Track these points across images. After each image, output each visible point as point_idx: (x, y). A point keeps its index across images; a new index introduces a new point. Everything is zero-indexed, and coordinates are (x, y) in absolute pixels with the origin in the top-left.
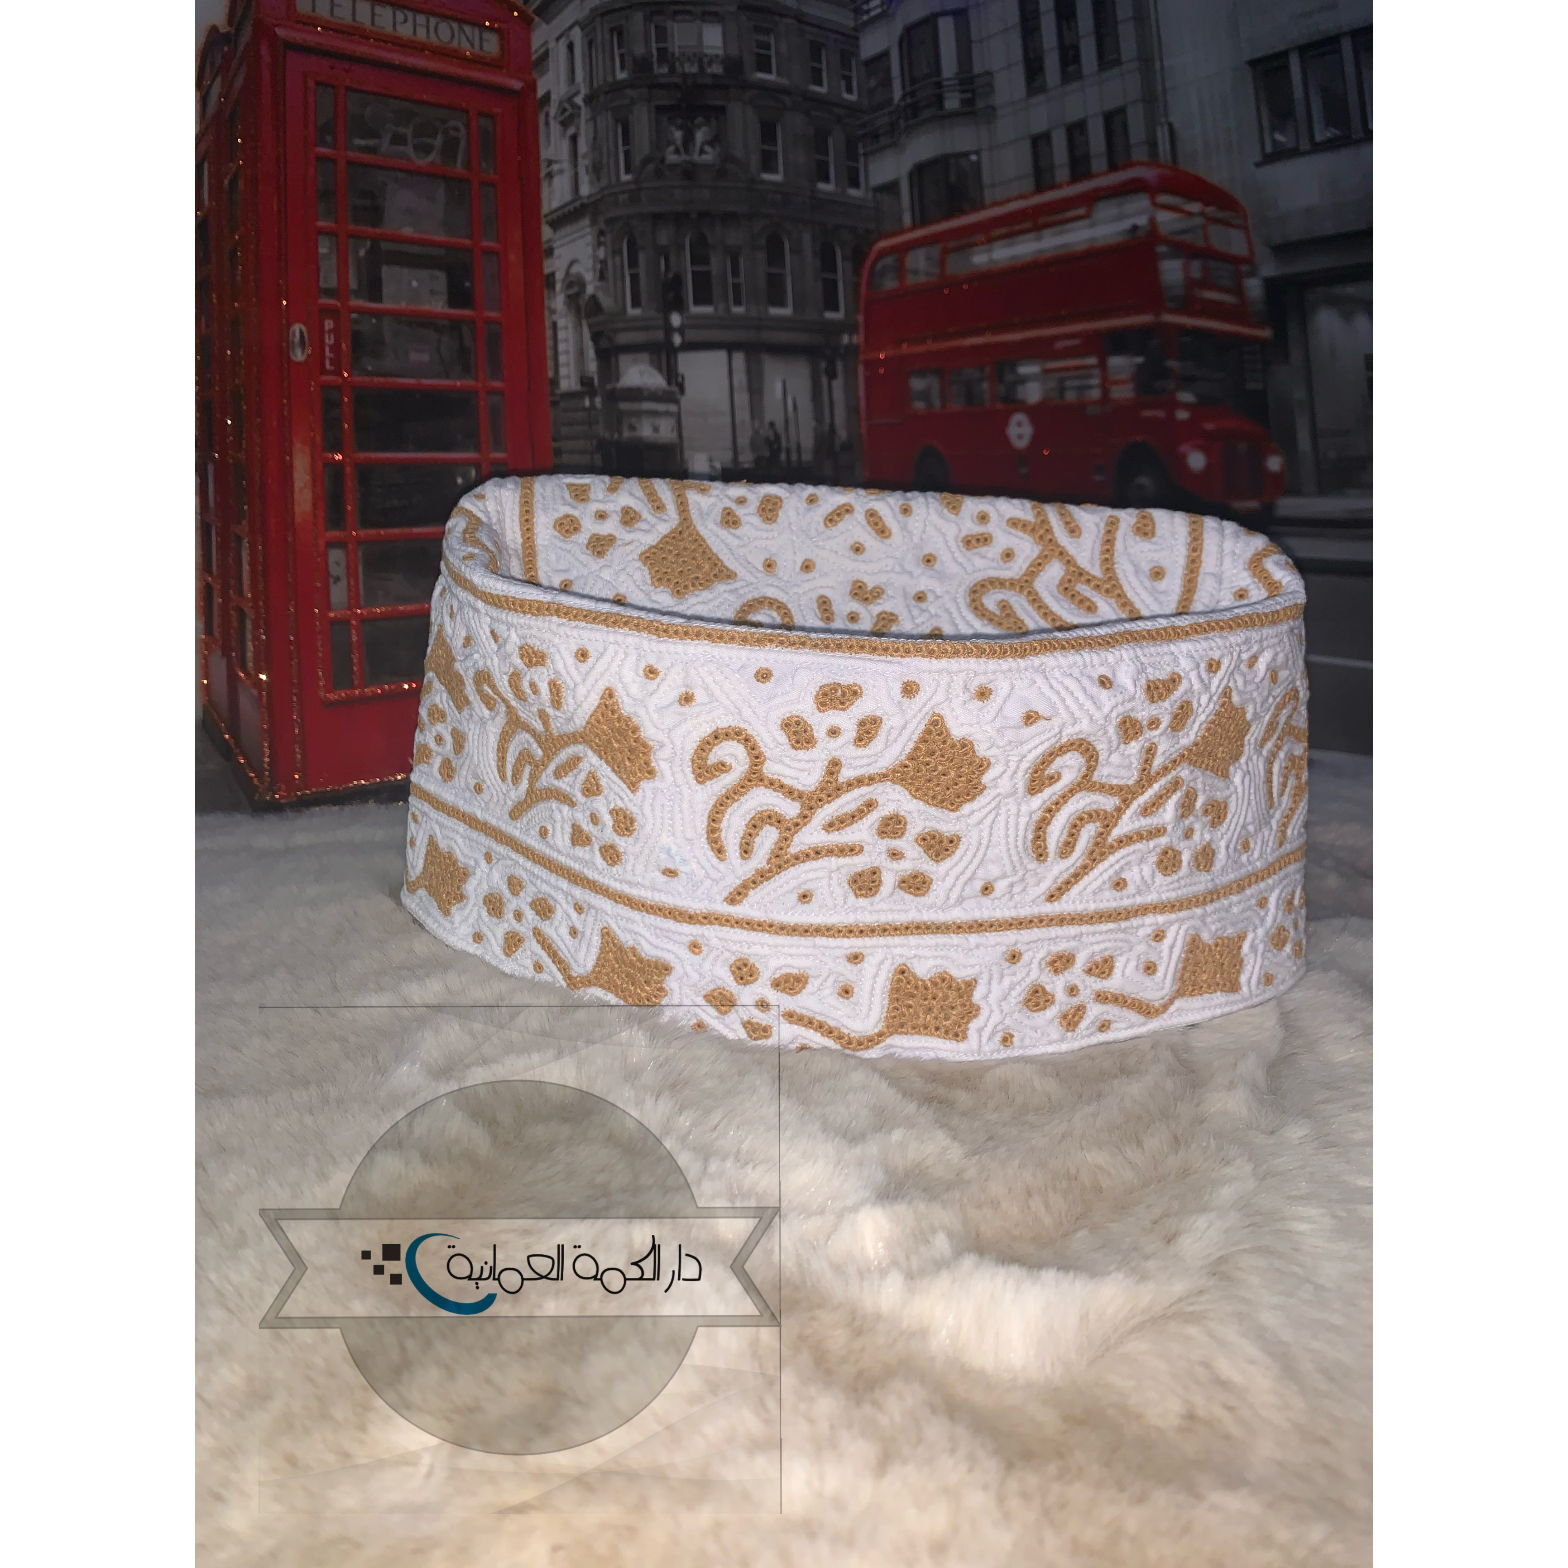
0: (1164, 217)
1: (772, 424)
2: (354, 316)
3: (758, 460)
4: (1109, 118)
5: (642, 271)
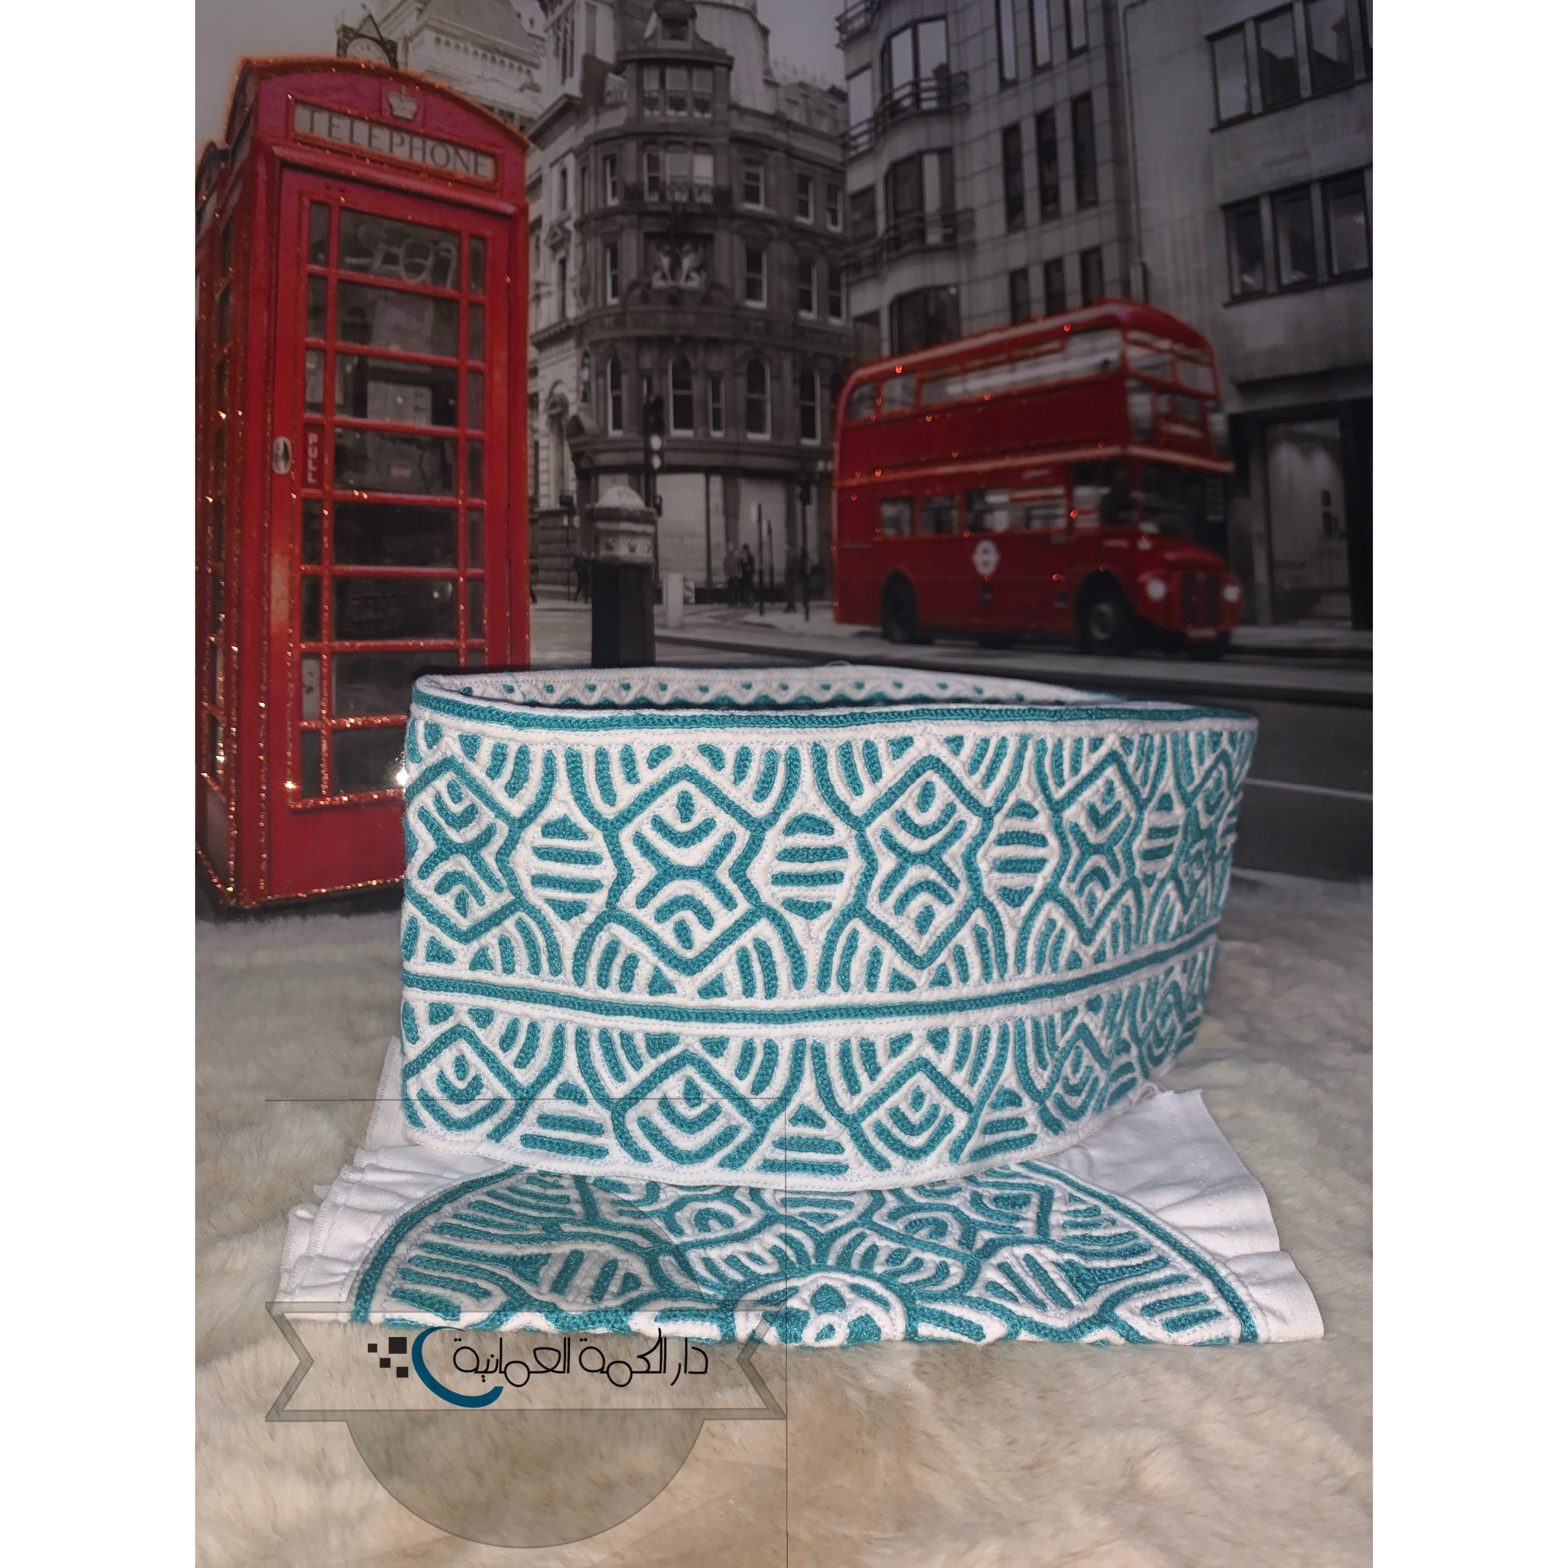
0: (1135, 354)
1: (746, 547)
2: (339, 430)
3: (731, 582)
4: (1085, 257)
5: (624, 393)
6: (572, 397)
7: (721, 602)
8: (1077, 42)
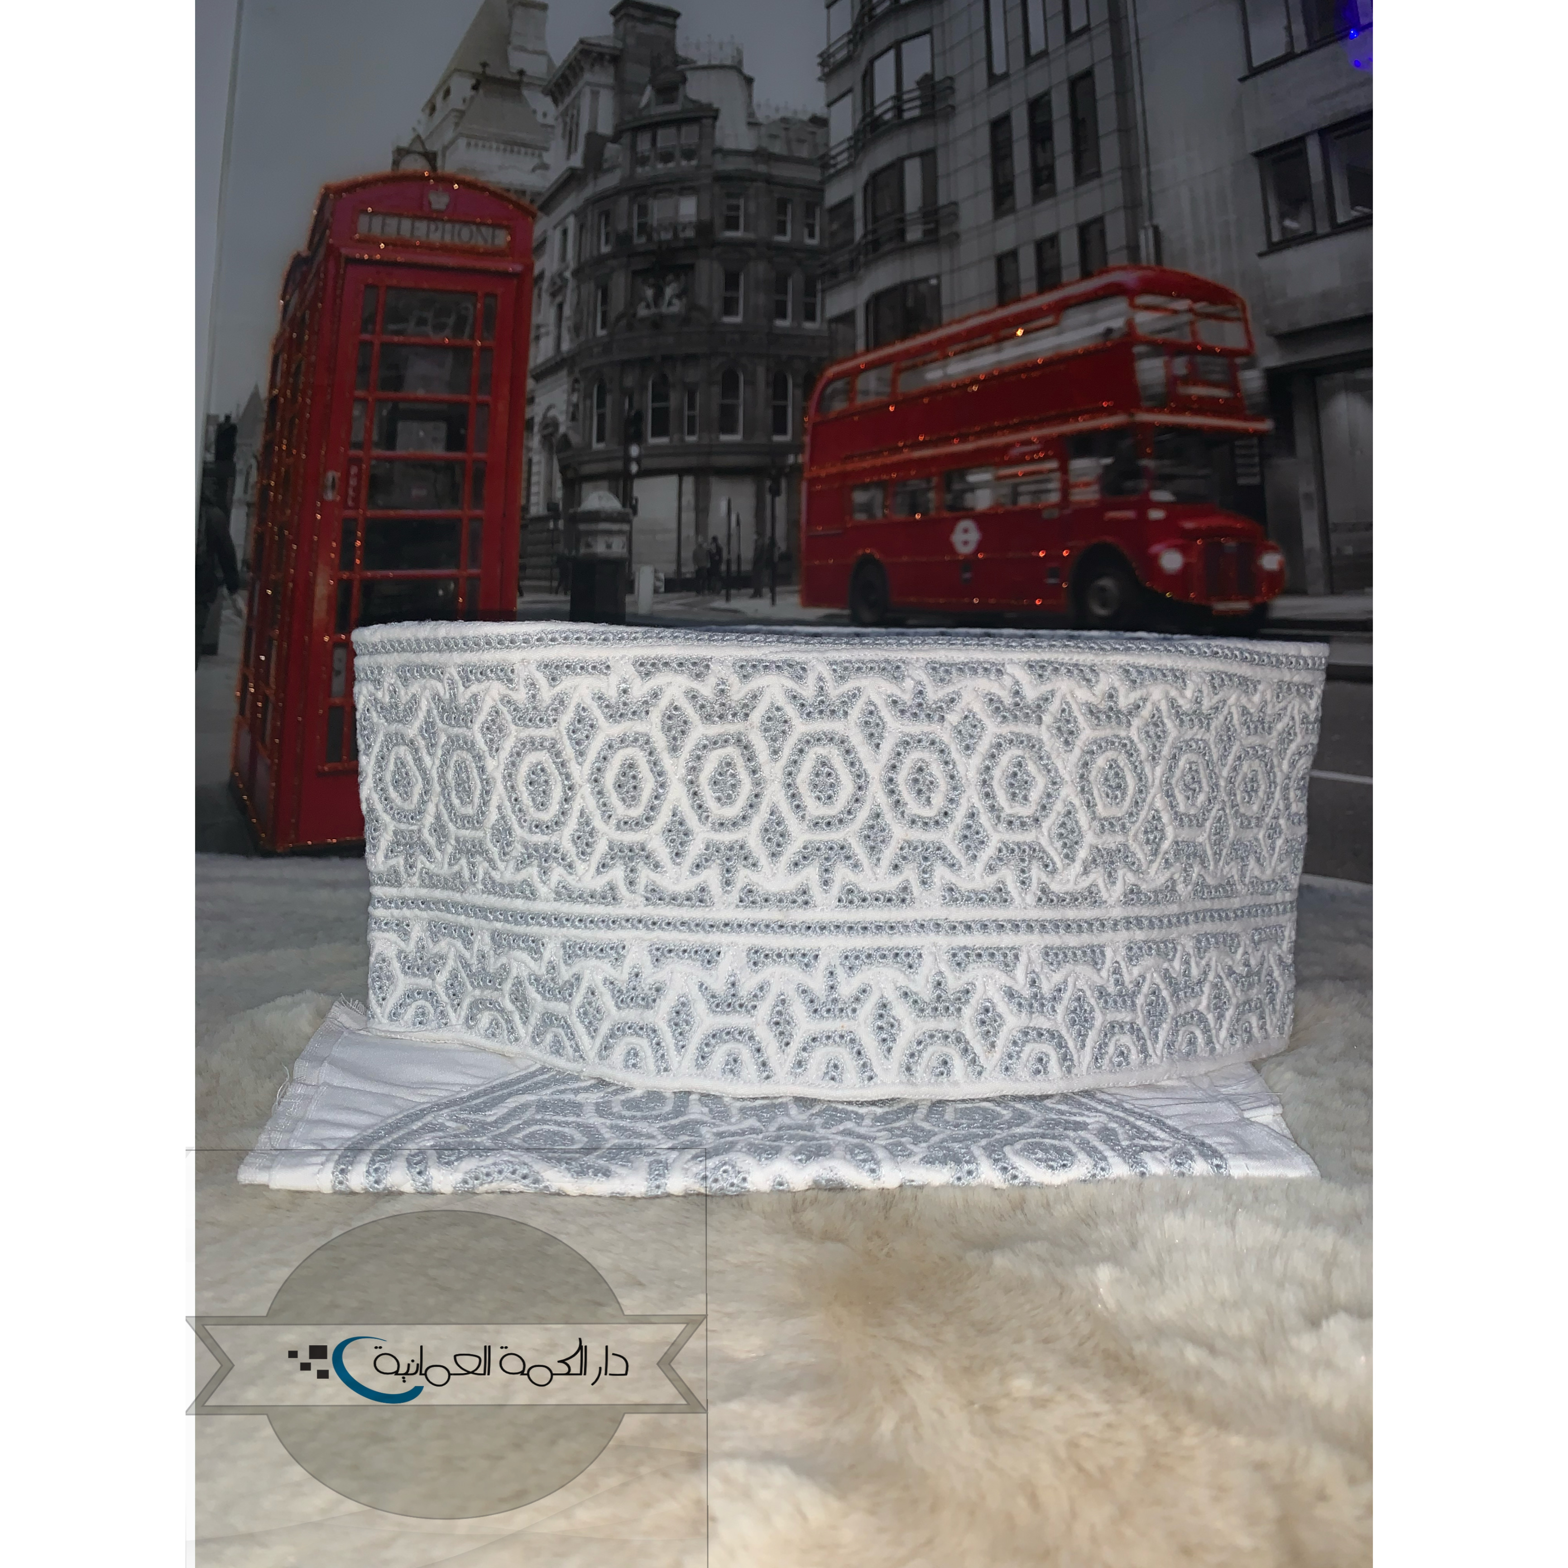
1: (715, 539)
3: (698, 572)
4: (1084, 230)
5: (608, 411)
6: (562, 418)
7: (689, 590)
8: (1076, 25)
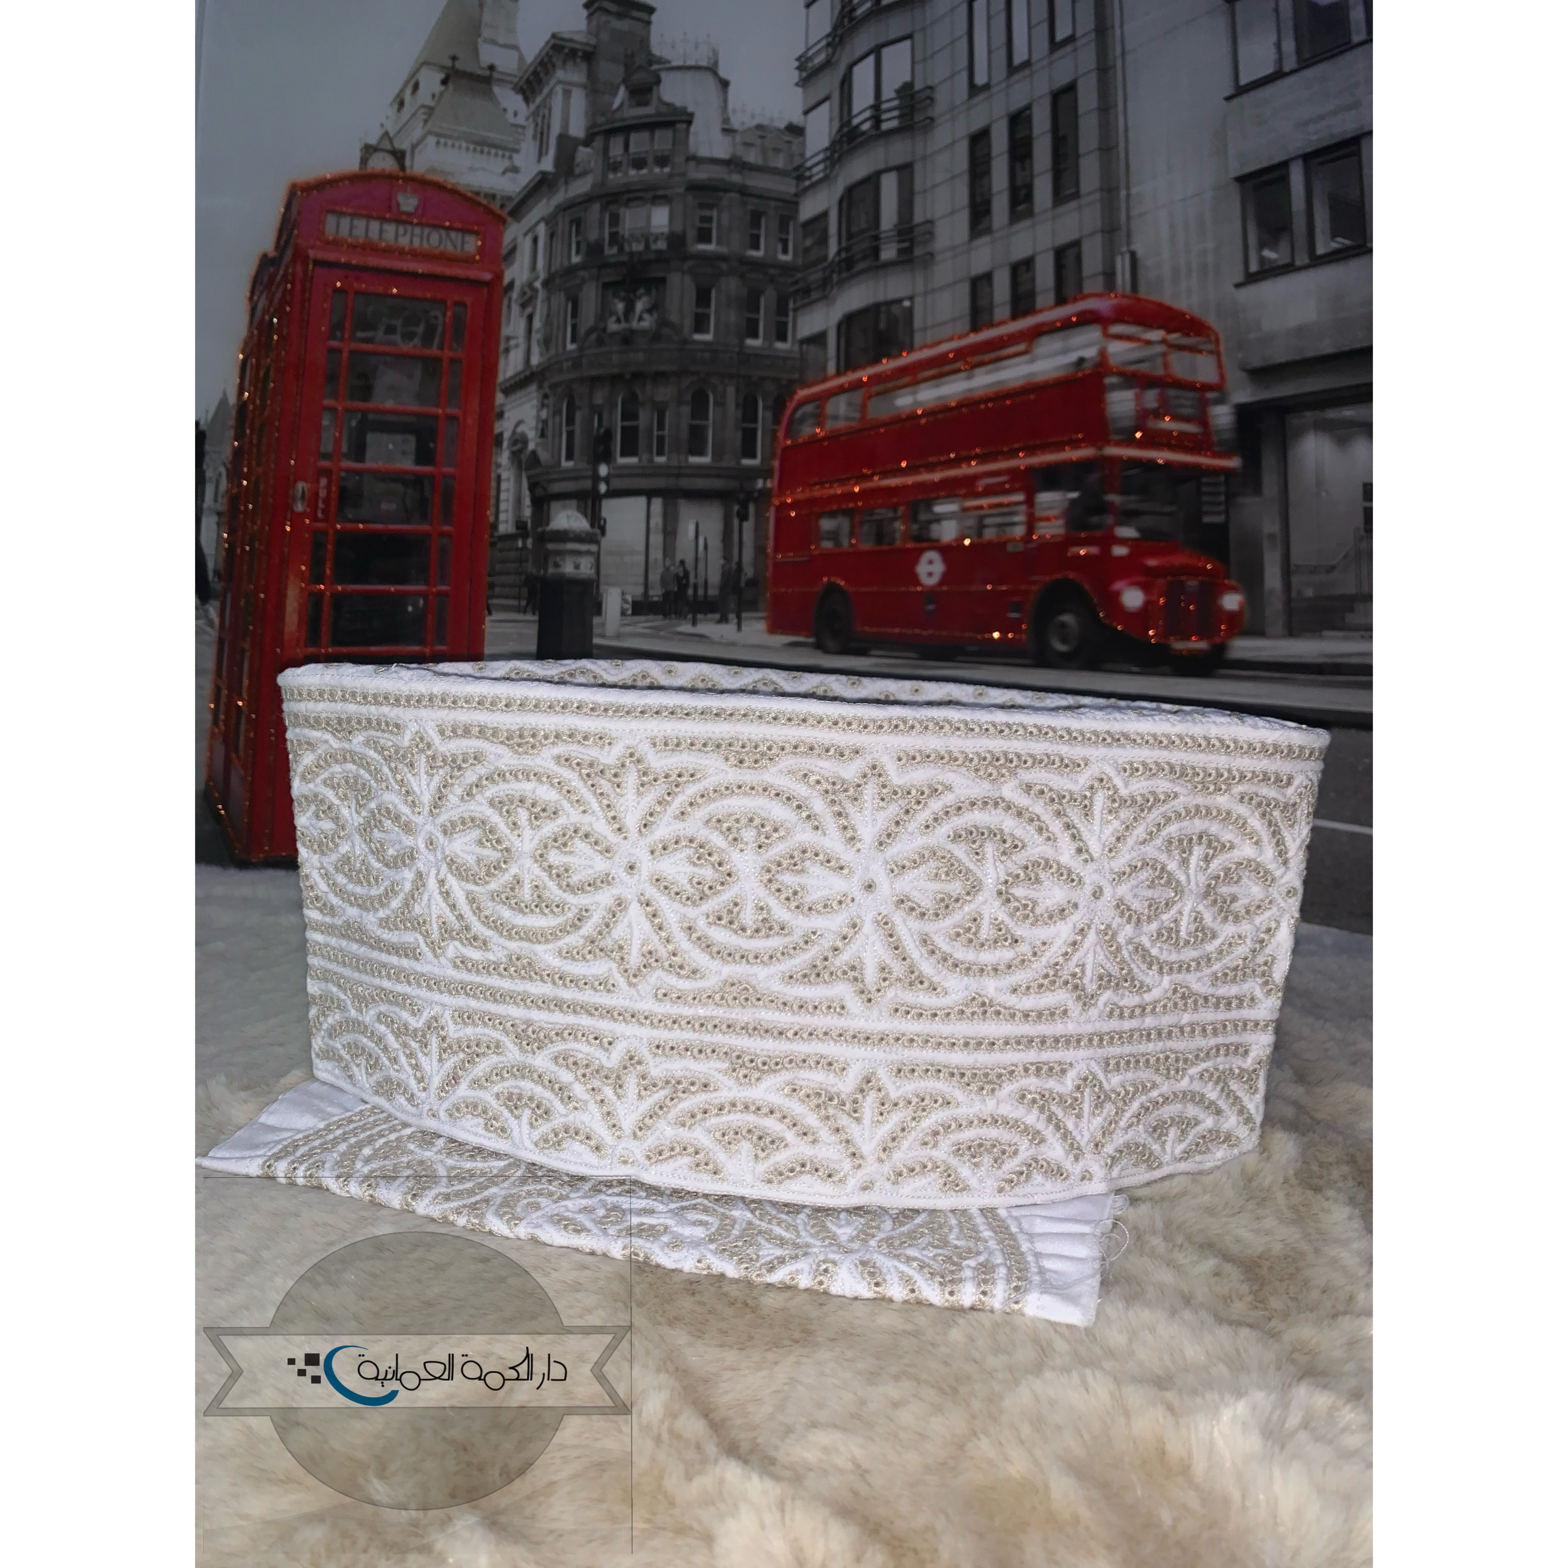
0: (1117, 348)
1: (682, 562)
2: (343, 474)
3: (666, 595)
4: (1060, 253)
5: (577, 428)
6: (531, 434)
7: (656, 613)
8: (1060, 36)
